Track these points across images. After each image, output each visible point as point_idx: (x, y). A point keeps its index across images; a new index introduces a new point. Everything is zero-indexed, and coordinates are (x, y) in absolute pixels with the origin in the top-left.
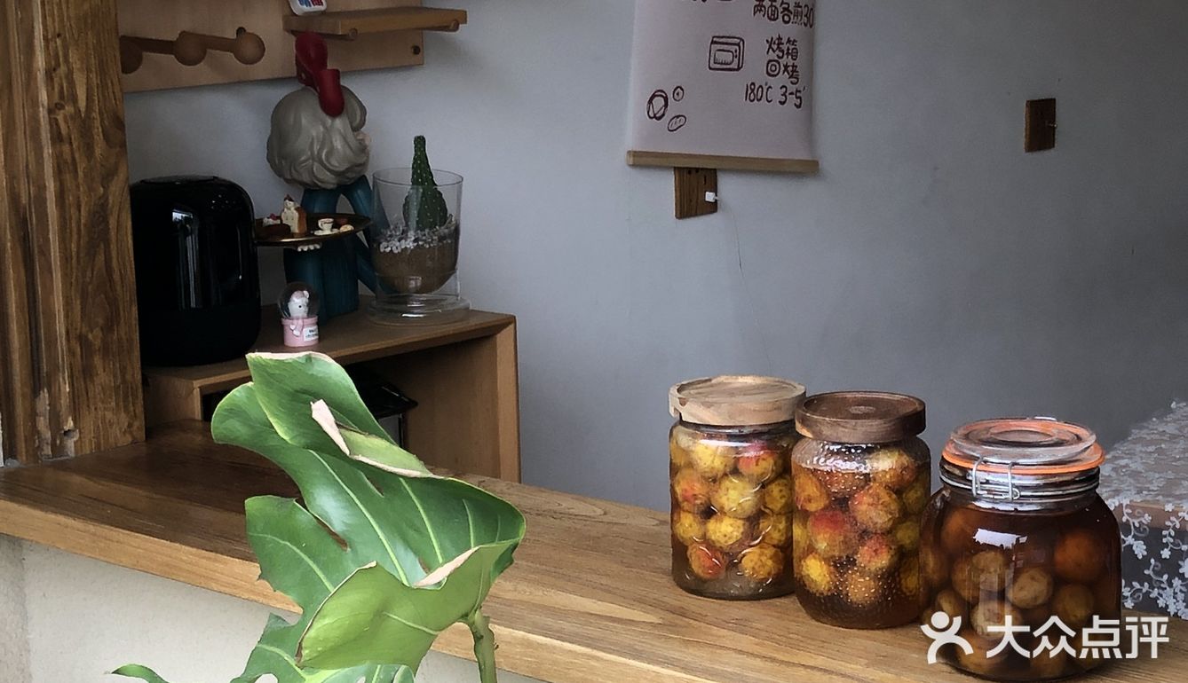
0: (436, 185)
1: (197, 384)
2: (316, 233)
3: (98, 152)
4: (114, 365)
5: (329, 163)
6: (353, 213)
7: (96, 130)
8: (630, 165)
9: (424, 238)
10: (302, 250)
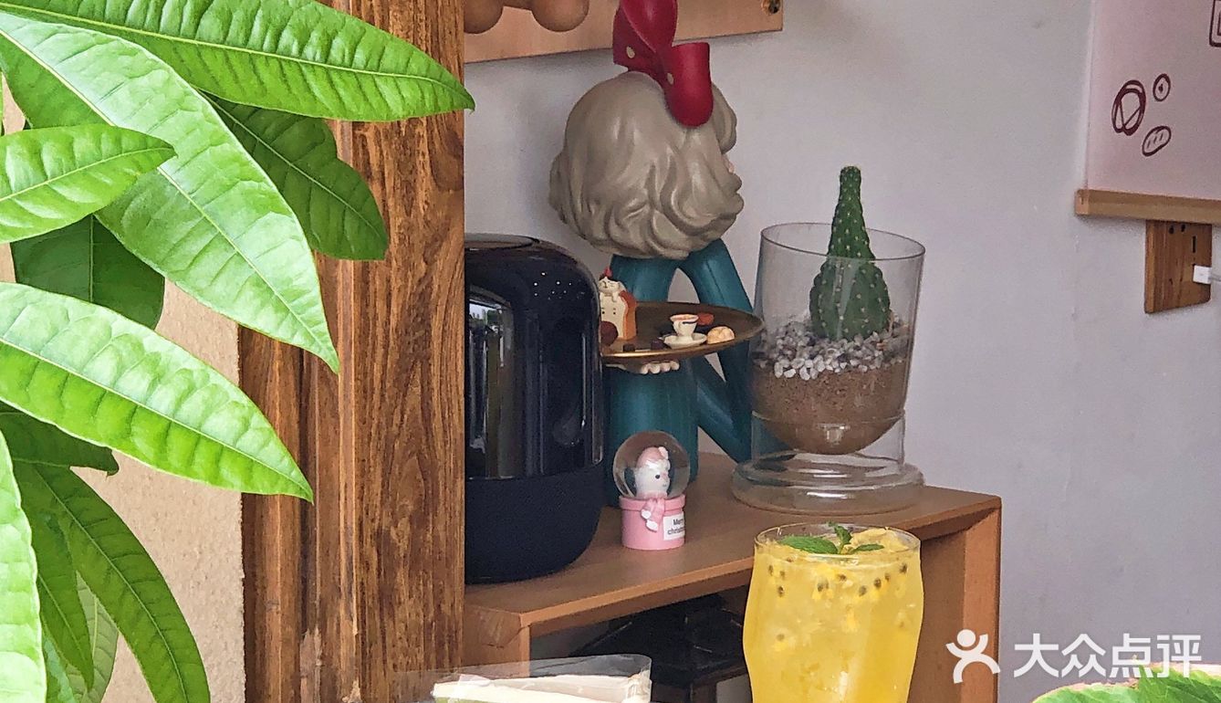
0: (873, 257)
1: (527, 619)
2: (670, 340)
3: (422, 195)
4: (425, 585)
5: (680, 209)
6: (697, 301)
7: (421, 158)
8: (1081, 216)
9: (859, 353)
10: (649, 371)
